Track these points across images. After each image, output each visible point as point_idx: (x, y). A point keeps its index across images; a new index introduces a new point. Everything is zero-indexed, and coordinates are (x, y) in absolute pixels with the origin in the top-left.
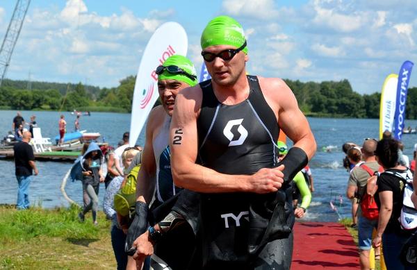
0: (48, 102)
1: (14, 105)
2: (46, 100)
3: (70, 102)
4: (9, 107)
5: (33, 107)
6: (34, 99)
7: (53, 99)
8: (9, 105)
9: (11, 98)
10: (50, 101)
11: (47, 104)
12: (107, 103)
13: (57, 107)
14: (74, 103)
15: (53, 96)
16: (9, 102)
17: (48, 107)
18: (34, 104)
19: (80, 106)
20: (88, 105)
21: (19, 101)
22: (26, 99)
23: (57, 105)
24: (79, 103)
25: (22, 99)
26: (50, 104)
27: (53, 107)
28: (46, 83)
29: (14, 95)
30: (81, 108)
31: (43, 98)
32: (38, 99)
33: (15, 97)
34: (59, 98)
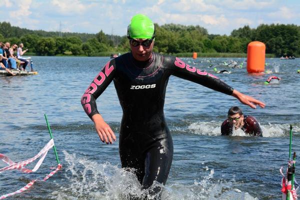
0: (70, 48)
2: (68, 47)
3: (91, 48)
4: (34, 54)
5: (56, 54)
6: (57, 45)
7: (75, 45)
8: (34, 52)
9: (36, 45)
10: (72, 47)
11: (70, 51)
12: (125, 49)
13: (78, 52)
14: (93, 49)
15: (74, 43)
16: (34, 48)
17: (71, 53)
18: (57, 51)
19: (99, 51)
20: (107, 50)
21: (43, 47)
22: (49, 45)
23: (79, 51)
24: (98, 49)
25: (46, 45)
26: (72, 50)
27: (75, 53)
29: (39, 42)
30: (100, 53)
31: (65, 45)
32: (60, 45)
33: (39, 44)
34: (80, 45)
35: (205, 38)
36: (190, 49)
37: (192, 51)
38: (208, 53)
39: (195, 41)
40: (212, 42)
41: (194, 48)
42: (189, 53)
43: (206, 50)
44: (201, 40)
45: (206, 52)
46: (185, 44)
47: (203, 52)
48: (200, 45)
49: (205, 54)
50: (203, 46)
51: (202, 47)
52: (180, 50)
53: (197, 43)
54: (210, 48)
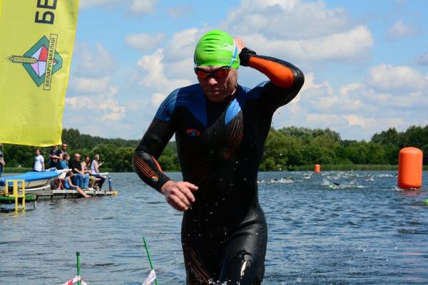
1: (116, 167)
4: (111, 169)
8: (109, 167)
9: (113, 158)
13: (168, 166)
16: (110, 162)
21: (122, 160)
22: (130, 158)
25: (126, 158)
29: (117, 152)
33: (117, 157)
34: (170, 156)
35: (336, 145)
36: (317, 160)
37: (320, 162)
38: (341, 165)
39: (324, 149)
40: (346, 150)
41: (322, 158)
43: (339, 160)
44: (332, 147)
45: (339, 164)
46: (311, 153)
48: (330, 154)
49: (337, 166)
50: (335, 155)
51: (333, 157)
52: (305, 162)
53: (326, 151)
54: (344, 158)
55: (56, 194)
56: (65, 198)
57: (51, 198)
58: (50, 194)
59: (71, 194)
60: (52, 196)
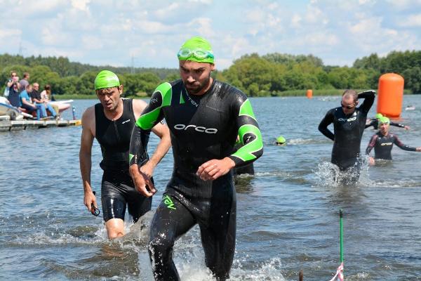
0: (144, 88)
2: (142, 86)
5: (126, 95)
10: (147, 87)
11: (144, 91)
15: (149, 81)
17: (145, 94)
18: (127, 92)
26: (147, 91)
27: (150, 94)
28: (154, 69)
31: (137, 84)
32: (131, 85)
34: (157, 83)
35: (320, 70)
36: (299, 86)
37: (303, 88)
38: (323, 91)
39: (306, 75)
40: (328, 75)
41: (305, 84)
42: (299, 91)
43: (321, 86)
44: (313, 73)
45: (321, 89)
46: (293, 79)
47: (317, 89)
48: (313, 80)
49: (319, 91)
50: (317, 81)
51: (316, 83)
52: (288, 87)
53: (309, 77)
54: (325, 83)
55: (14, 126)
56: (25, 129)
57: (9, 130)
58: (9, 125)
59: (31, 125)
60: (10, 127)
